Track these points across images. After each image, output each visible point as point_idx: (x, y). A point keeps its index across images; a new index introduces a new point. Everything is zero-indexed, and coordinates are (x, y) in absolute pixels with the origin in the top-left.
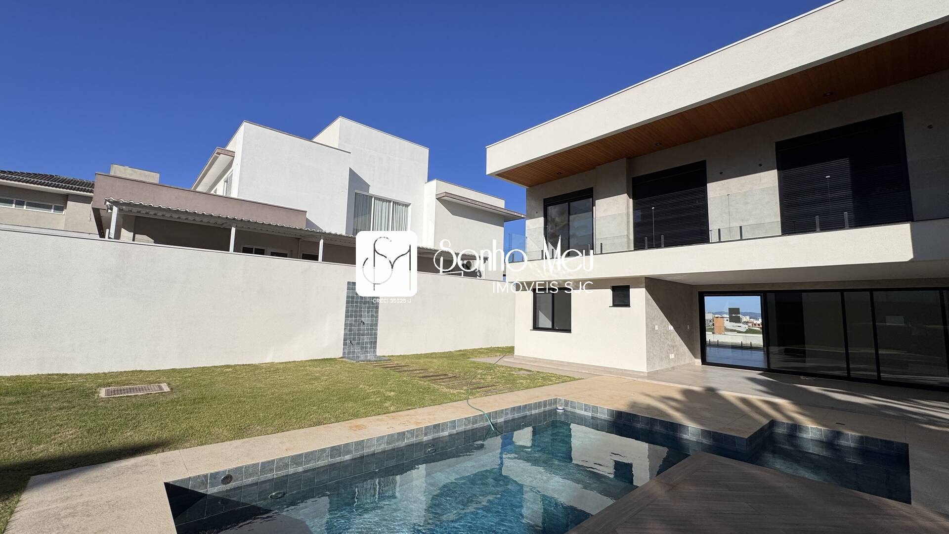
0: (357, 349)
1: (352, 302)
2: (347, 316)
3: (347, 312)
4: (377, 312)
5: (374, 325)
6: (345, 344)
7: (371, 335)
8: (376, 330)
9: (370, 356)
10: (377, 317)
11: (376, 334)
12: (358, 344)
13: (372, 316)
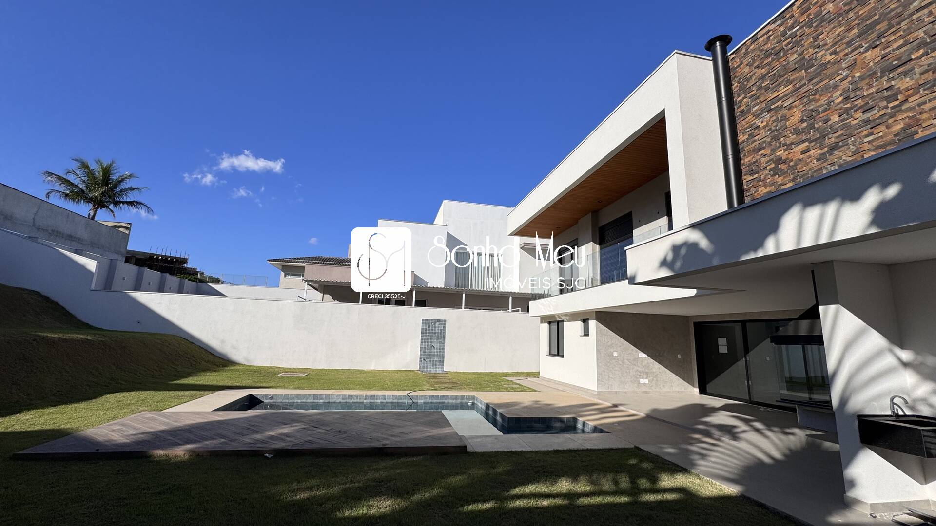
0: (429, 365)
1: (426, 333)
2: (422, 342)
3: (422, 339)
4: (444, 340)
5: (442, 349)
6: (421, 361)
7: (440, 356)
8: (444, 352)
9: (439, 371)
10: (444, 343)
11: (443, 356)
12: (430, 361)
13: (440, 342)
